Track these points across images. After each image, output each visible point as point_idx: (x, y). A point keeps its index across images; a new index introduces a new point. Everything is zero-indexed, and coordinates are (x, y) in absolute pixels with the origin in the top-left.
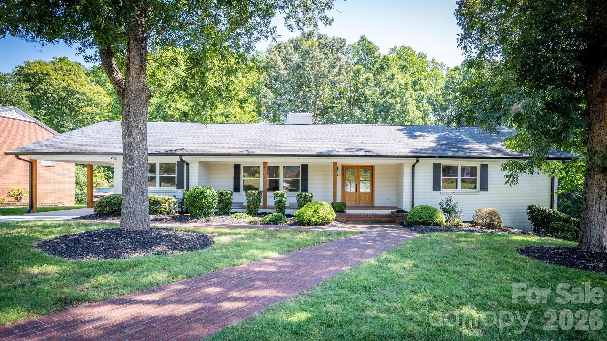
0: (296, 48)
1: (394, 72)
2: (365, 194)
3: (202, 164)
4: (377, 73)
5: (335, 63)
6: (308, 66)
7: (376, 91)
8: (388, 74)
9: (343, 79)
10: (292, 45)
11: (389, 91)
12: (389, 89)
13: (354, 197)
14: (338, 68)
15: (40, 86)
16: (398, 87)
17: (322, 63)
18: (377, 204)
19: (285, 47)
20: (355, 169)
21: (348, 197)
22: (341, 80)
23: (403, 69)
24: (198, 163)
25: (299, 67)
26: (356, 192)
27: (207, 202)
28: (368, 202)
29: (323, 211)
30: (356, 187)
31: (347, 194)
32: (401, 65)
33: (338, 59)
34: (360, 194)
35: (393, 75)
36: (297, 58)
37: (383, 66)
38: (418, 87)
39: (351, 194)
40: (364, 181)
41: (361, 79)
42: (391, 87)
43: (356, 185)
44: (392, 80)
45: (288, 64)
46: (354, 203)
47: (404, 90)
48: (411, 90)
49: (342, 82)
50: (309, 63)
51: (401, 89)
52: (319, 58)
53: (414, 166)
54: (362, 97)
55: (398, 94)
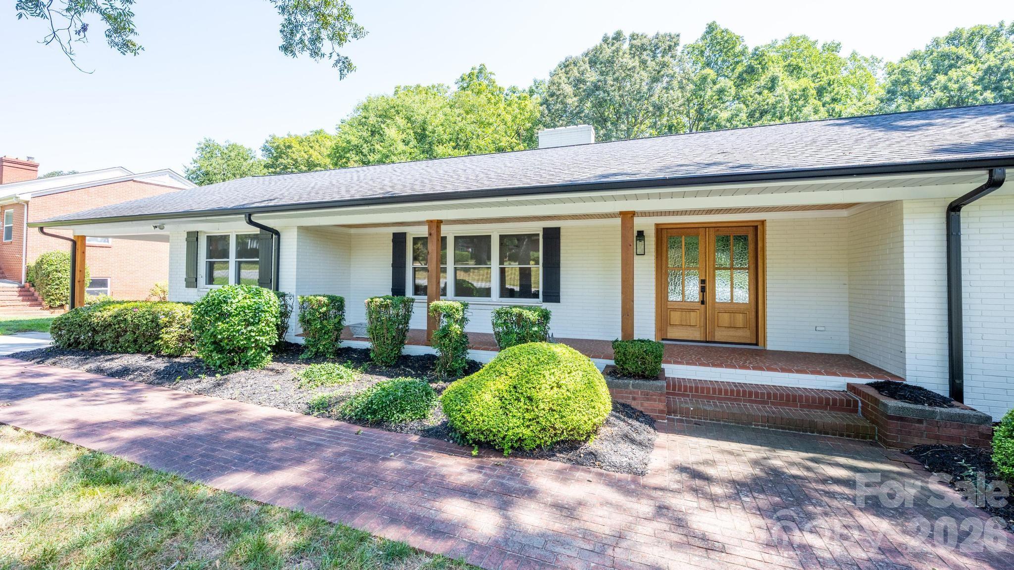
0: (593, 63)
1: (776, 74)
2: (732, 308)
3: (304, 230)
4: (741, 81)
5: (659, 72)
6: (612, 86)
7: (740, 111)
8: (764, 80)
9: (675, 97)
10: (587, 59)
11: (766, 107)
12: (768, 104)
13: (694, 318)
14: (666, 79)
15: (280, 160)
16: (787, 97)
17: (636, 75)
18: (774, 341)
19: (575, 64)
20: (697, 235)
21: (675, 317)
22: (670, 98)
23: (792, 71)
24: (296, 230)
25: (597, 88)
26: (703, 302)
27: (228, 330)
28: (745, 335)
29: (550, 393)
30: (703, 290)
31: (675, 310)
32: (789, 65)
33: (664, 65)
34: (714, 308)
35: (774, 80)
36: (592, 76)
37: (753, 67)
38: (827, 98)
39: (685, 308)
40: (728, 272)
41: (709, 93)
42: (772, 100)
43: (703, 282)
44: (771, 89)
45: (580, 88)
46: (697, 335)
47: (801, 102)
48: (813, 101)
49: (673, 103)
50: (614, 80)
51: (792, 100)
52: (629, 67)
53: (954, 208)
54: (713, 123)
55: (787, 110)
